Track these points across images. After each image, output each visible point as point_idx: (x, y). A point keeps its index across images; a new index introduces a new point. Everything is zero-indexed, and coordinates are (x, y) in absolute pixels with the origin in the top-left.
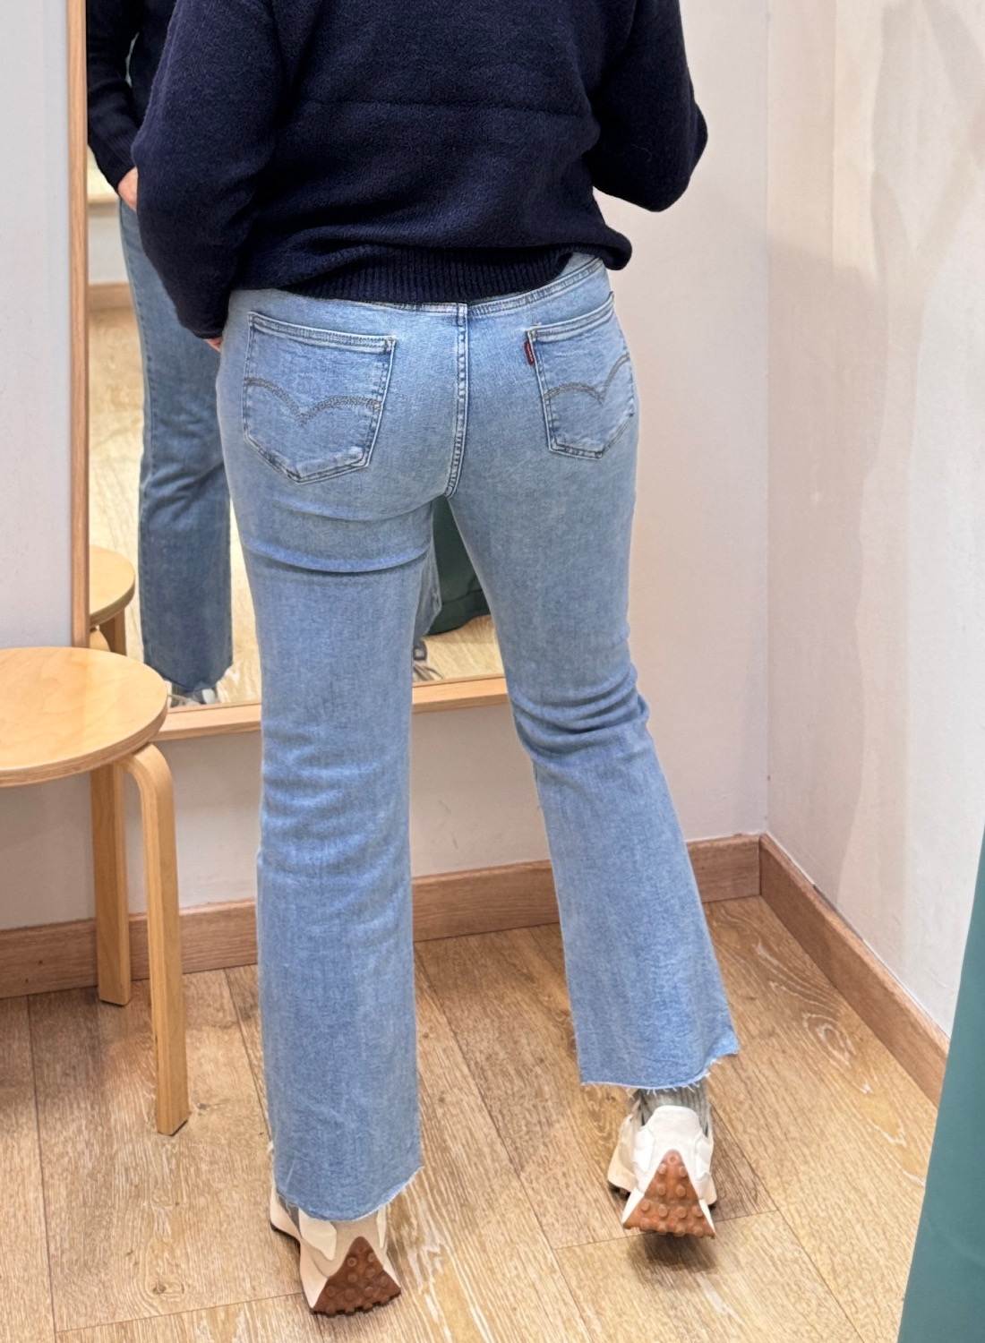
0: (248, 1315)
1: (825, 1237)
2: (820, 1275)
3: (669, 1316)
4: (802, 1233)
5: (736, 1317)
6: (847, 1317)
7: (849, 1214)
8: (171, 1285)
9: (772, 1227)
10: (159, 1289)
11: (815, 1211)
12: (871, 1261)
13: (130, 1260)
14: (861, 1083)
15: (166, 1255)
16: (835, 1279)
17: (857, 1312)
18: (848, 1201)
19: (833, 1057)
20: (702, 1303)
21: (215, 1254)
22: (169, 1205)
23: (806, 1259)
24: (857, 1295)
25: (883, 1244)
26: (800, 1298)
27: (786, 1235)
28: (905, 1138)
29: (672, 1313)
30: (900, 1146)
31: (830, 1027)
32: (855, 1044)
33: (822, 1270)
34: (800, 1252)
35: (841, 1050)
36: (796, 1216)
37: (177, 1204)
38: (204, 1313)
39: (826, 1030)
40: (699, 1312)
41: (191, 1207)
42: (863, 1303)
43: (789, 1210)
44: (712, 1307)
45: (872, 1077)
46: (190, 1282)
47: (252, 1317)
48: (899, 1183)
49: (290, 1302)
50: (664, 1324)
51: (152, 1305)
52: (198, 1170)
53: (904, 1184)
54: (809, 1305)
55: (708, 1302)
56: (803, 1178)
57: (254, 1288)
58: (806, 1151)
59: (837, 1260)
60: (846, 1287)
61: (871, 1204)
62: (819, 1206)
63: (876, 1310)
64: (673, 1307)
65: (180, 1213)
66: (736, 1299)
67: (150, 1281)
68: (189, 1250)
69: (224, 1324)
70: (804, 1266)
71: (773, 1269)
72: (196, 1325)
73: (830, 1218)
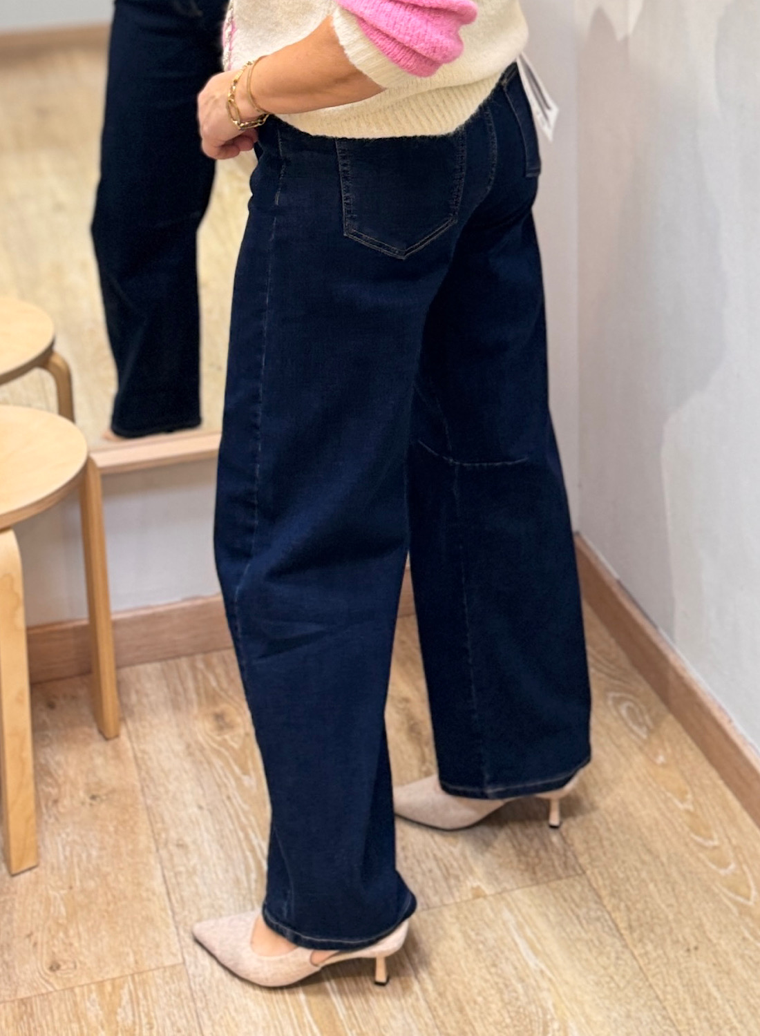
0: (132, 987)
1: (623, 896)
2: (618, 930)
3: (490, 973)
4: (603, 893)
5: (548, 973)
6: (641, 968)
7: (644, 875)
8: (65, 962)
9: (579, 888)
10: (54, 967)
11: (615, 873)
12: (662, 916)
13: (30, 941)
14: (656, 755)
15: (61, 935)
16: (631, 933)
17: (649, 963)
18: (643, 862)
19: (632, 731)
20: (519, 960)
21: (104, 933)
22: (63, 888)
23: (607, 917)
24: (650, 947)
25: (673, 901)
26: (601, 953)
27: (590, 895)
28: (693, 803)
29: (493, 970)
30: (688, 812)
31: (632, 705)
32: (653, 719)
33: (622, 925)
34: (602, 911)
35: (640, 725)
36: (599, 878)
37: (71, 888)
38: (93, 987)
39: (629, 708)
40: (516, 968)
41: (83, 891)
42: (654, 955)
43: (593, 873)
44: (527, 964)
45: (665, 749)
46: (81, 958)
47: (136, 989)
48: (686, 845)
49: (168, 974)
50: (486, 981)
51: (47, 981)
52: (89, 856)
53: (691, 845)
54: (608, 958)
55: (524, 960)
56: (606, 843)
57: (136, 962)
58: (609, 820)
59: (633, 917)
60: (641, 940)
61: (662, 864)
62: (619, 868)
63: (665, 961)
64: (494, 965)
65: (73, 897)
66: (548, 956)
67: (46, 959)
68: (81, 928)
69: (110, 996)
70: (605, 924)
71: (579, 927)
72: (86, 997)
73: (628, 879)
